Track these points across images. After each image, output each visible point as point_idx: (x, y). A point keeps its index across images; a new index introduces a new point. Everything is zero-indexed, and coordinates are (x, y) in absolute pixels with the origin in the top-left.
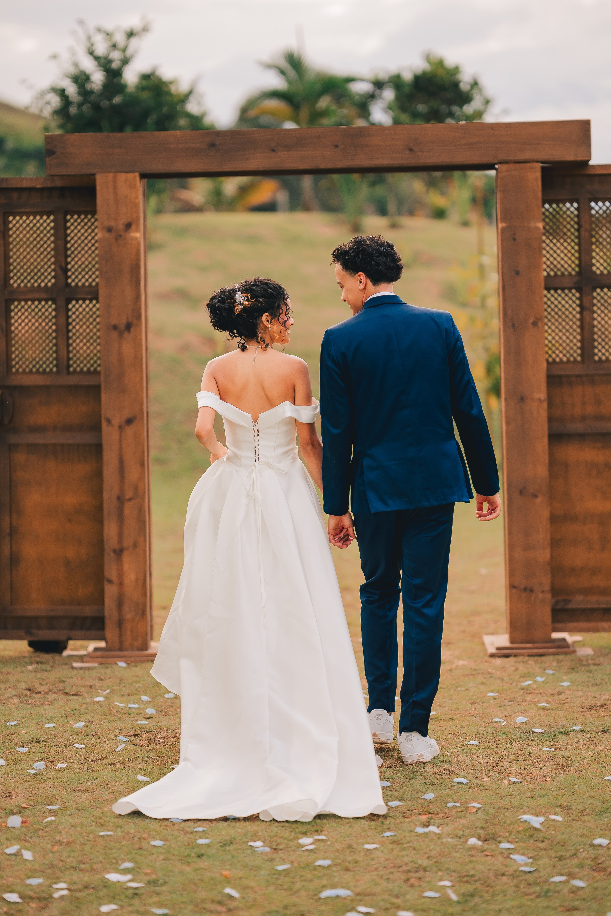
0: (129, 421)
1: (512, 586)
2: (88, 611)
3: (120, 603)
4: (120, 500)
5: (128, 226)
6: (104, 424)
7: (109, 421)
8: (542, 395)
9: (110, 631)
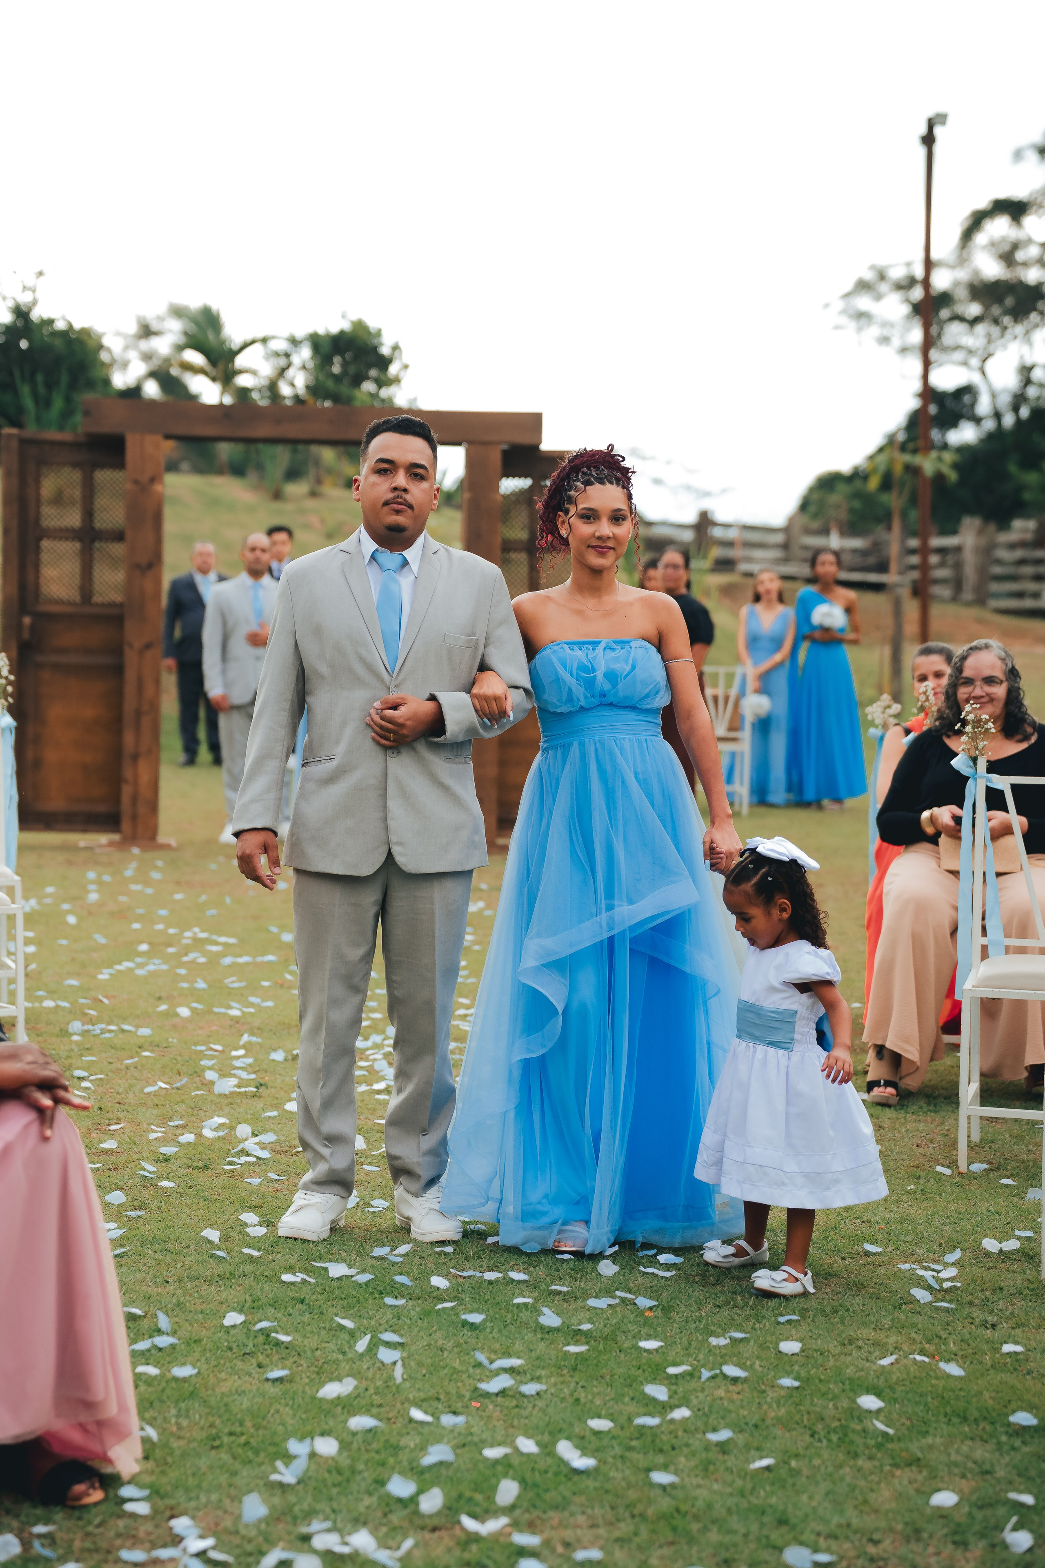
0: (148, 646)
2: (101, 808)
3: (135, 799)
4: (138, 714)
5: (153, 480)
6: (126, 648)
7: (131, 646)
9: (126, 825)
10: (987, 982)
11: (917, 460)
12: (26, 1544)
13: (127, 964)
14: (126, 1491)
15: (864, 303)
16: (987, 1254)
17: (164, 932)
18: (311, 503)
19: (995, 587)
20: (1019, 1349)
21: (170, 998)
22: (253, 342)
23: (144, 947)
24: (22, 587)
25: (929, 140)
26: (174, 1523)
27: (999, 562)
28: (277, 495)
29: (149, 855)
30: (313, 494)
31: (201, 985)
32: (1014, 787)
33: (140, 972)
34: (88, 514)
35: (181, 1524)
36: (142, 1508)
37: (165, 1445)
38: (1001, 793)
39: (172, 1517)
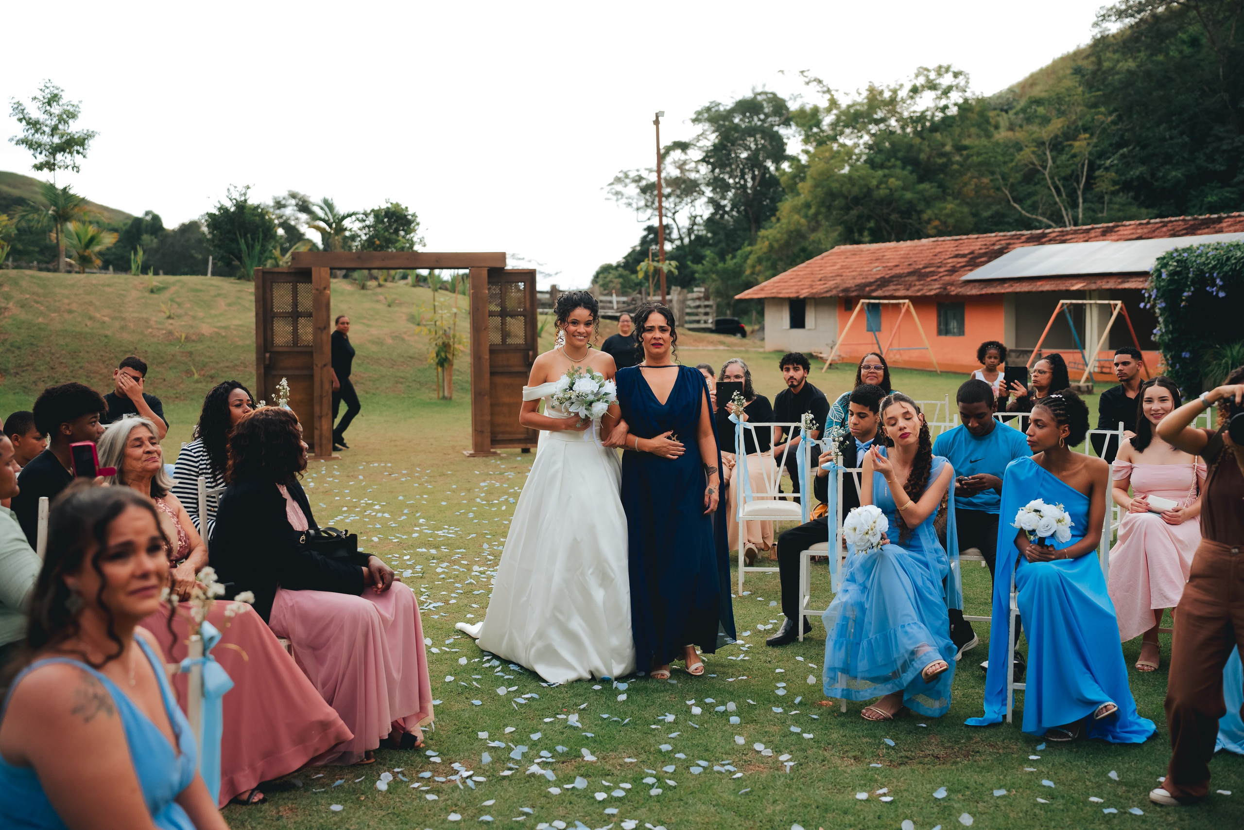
0: (325, 365)
1: (476, 430)
3: (321, 437)
4: (321, 397)
5: (325, 288)
6: (315, 367)
7: (317, 366)
8: (487, 357)
9: (317, 449)
10: (751, 513)
11: (660, 265)
12: (395, 775)
13: (339, 518)
14: (429, 753)
15: (619, 187)
16: (760, 631)
17: (351, 501)
18: (379, 290)
19: (687, 318)
20: (782, 671)
21: (366, 533)
22: (349, 215)
23: (345, 509)
24: (265, 340)
25: (657, 122)
26: (453, 765)
27: (690, 307)
28: (363, 287)
29: (330, 463)
30: (380, 286)
31: (378, 526)
32: (755, 427)
33: (347, 521)
34: (295, 304)
35: (456, 766)
36: (438, 760)
37: (438, 734)
38: (750, 430)
39: (451, 763)
